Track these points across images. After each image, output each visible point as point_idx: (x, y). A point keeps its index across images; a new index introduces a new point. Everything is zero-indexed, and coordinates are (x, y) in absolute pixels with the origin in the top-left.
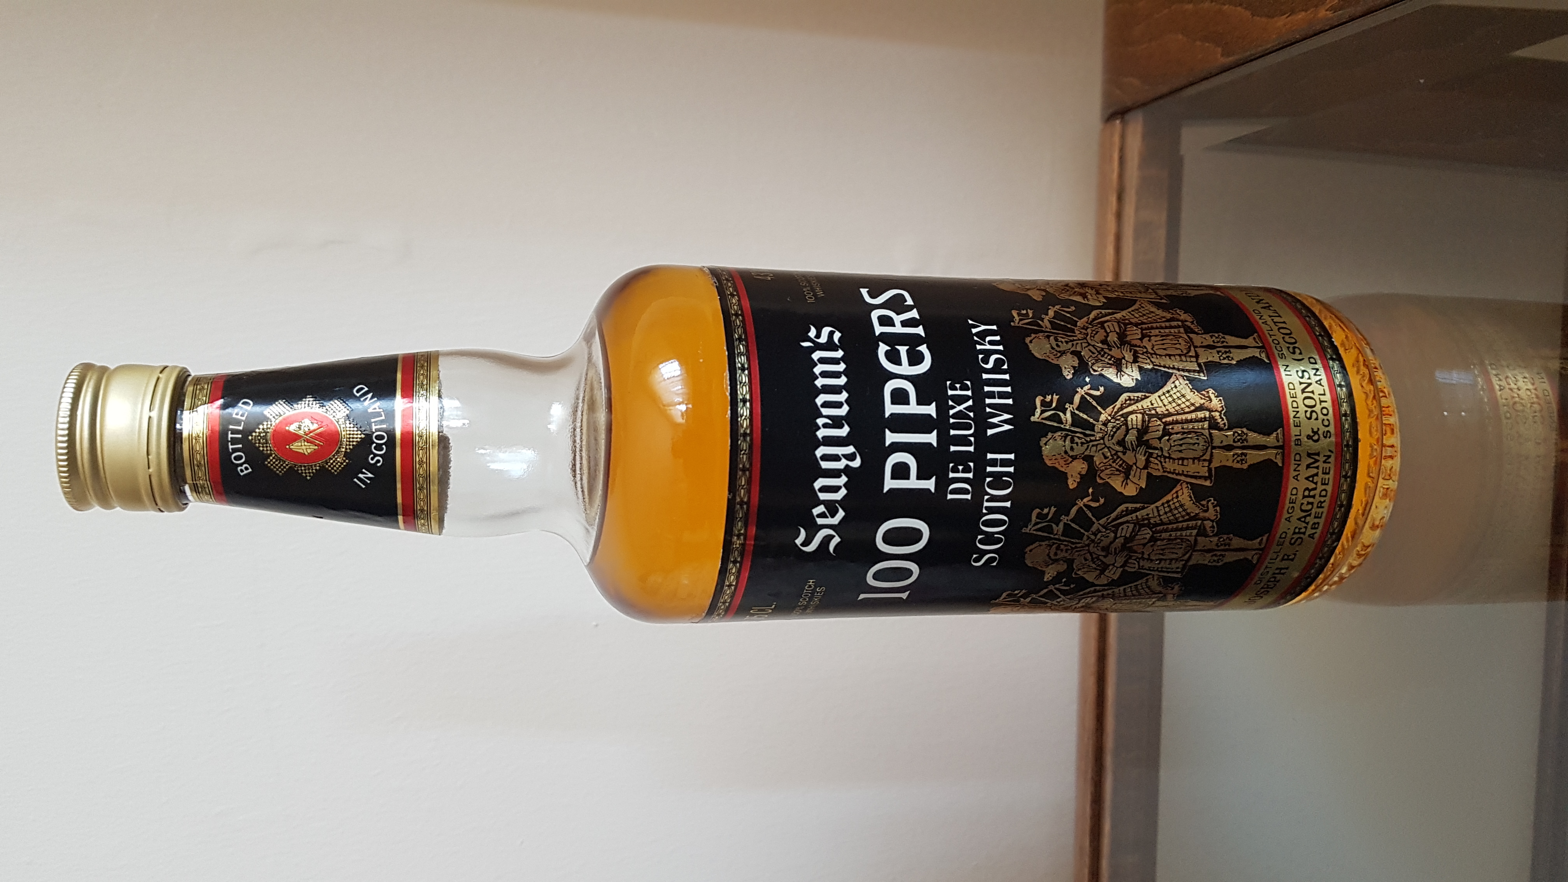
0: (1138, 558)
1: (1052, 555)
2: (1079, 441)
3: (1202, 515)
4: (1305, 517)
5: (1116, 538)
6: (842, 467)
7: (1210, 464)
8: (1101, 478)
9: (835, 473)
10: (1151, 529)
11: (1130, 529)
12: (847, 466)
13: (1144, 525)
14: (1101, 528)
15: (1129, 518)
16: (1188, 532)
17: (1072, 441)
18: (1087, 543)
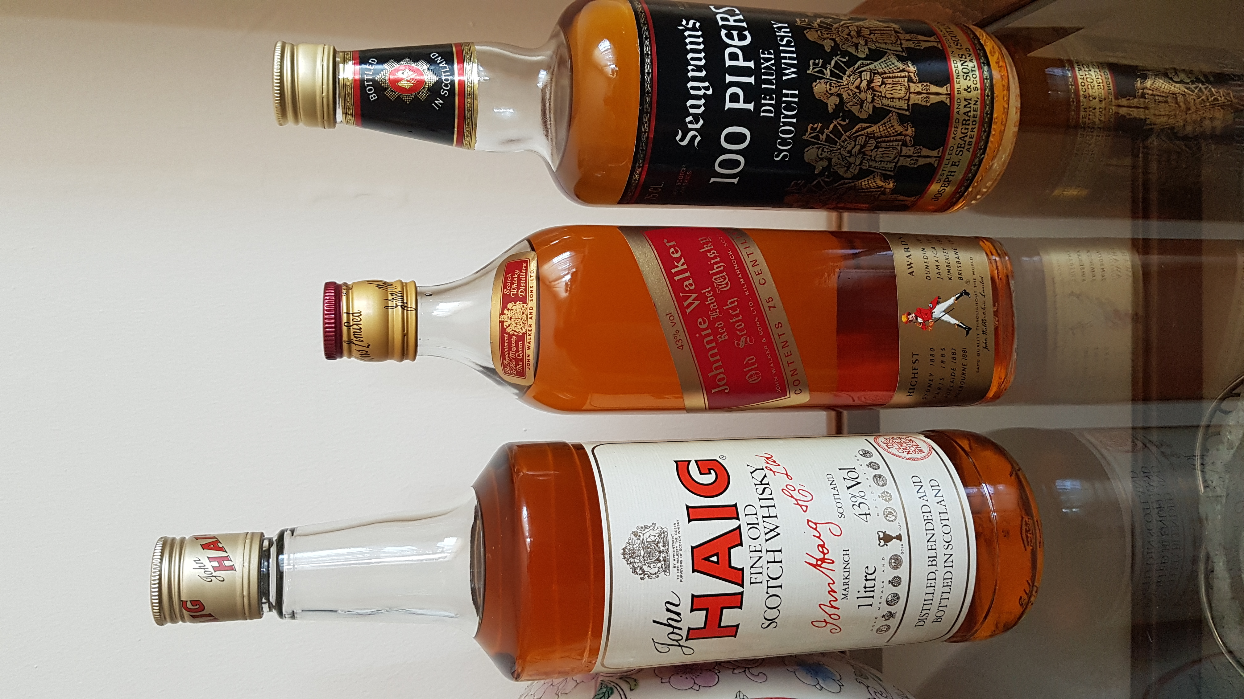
0: (868, 159)
1: (819, 154)
2: (835, 85)
3: (904, 133)
4: (964, 137)
5: (855, 145)
6: (702, 94)
7: (908, 102)
8: (847, 107)
9: (698, 98)
10: (875, 140)
11: (864, 140)
12: (705, 93)
13: (870, 138)
14: (847, 138)
15: (862, 132)
16: (896, 143)
17: (830, 85)
18: (839, 147)
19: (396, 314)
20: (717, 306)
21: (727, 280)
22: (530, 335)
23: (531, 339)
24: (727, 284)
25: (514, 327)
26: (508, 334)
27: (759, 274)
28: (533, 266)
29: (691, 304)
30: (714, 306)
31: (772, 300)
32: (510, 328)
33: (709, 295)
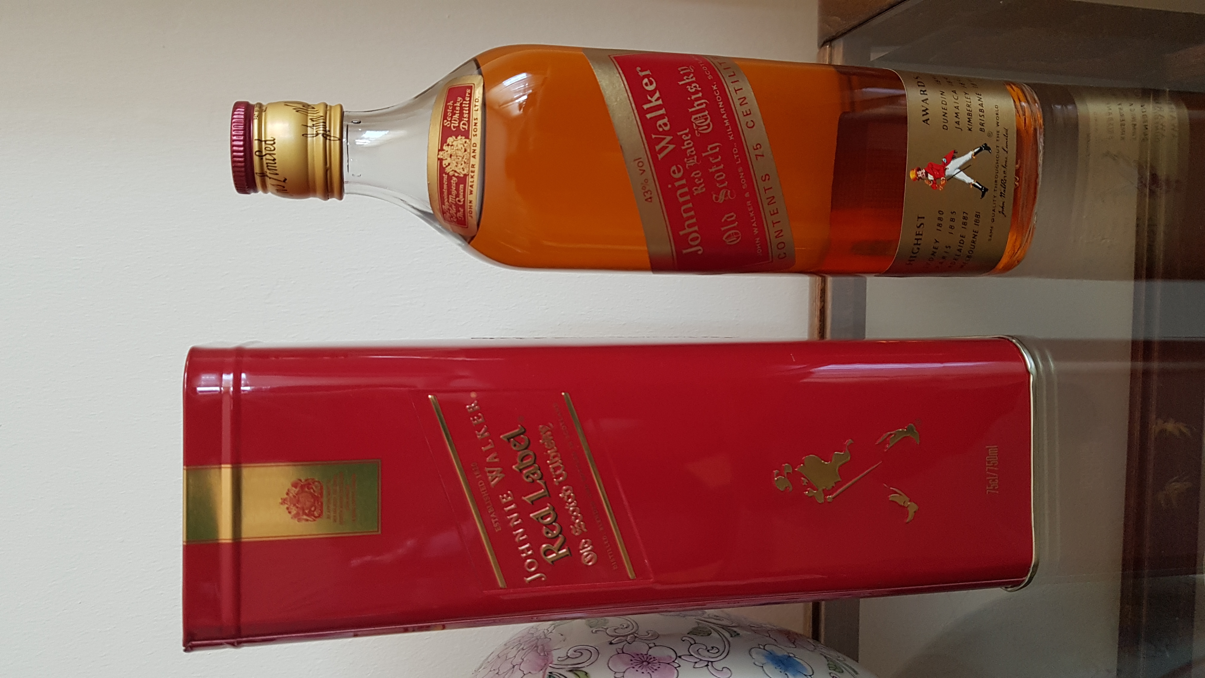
19: (316, 143)
20: (694, 153)
21: (709, 121)
22: (472, 177)
23: (474, 181)
24: (708, 125)
25: (454, 167)
26: (448, 174)
27: (747, 114)
28: (478, 93)
29: (664, 148)
30: (692, 152)
31: (760, 147)
32: (449, 167)
33: (687, 138)
